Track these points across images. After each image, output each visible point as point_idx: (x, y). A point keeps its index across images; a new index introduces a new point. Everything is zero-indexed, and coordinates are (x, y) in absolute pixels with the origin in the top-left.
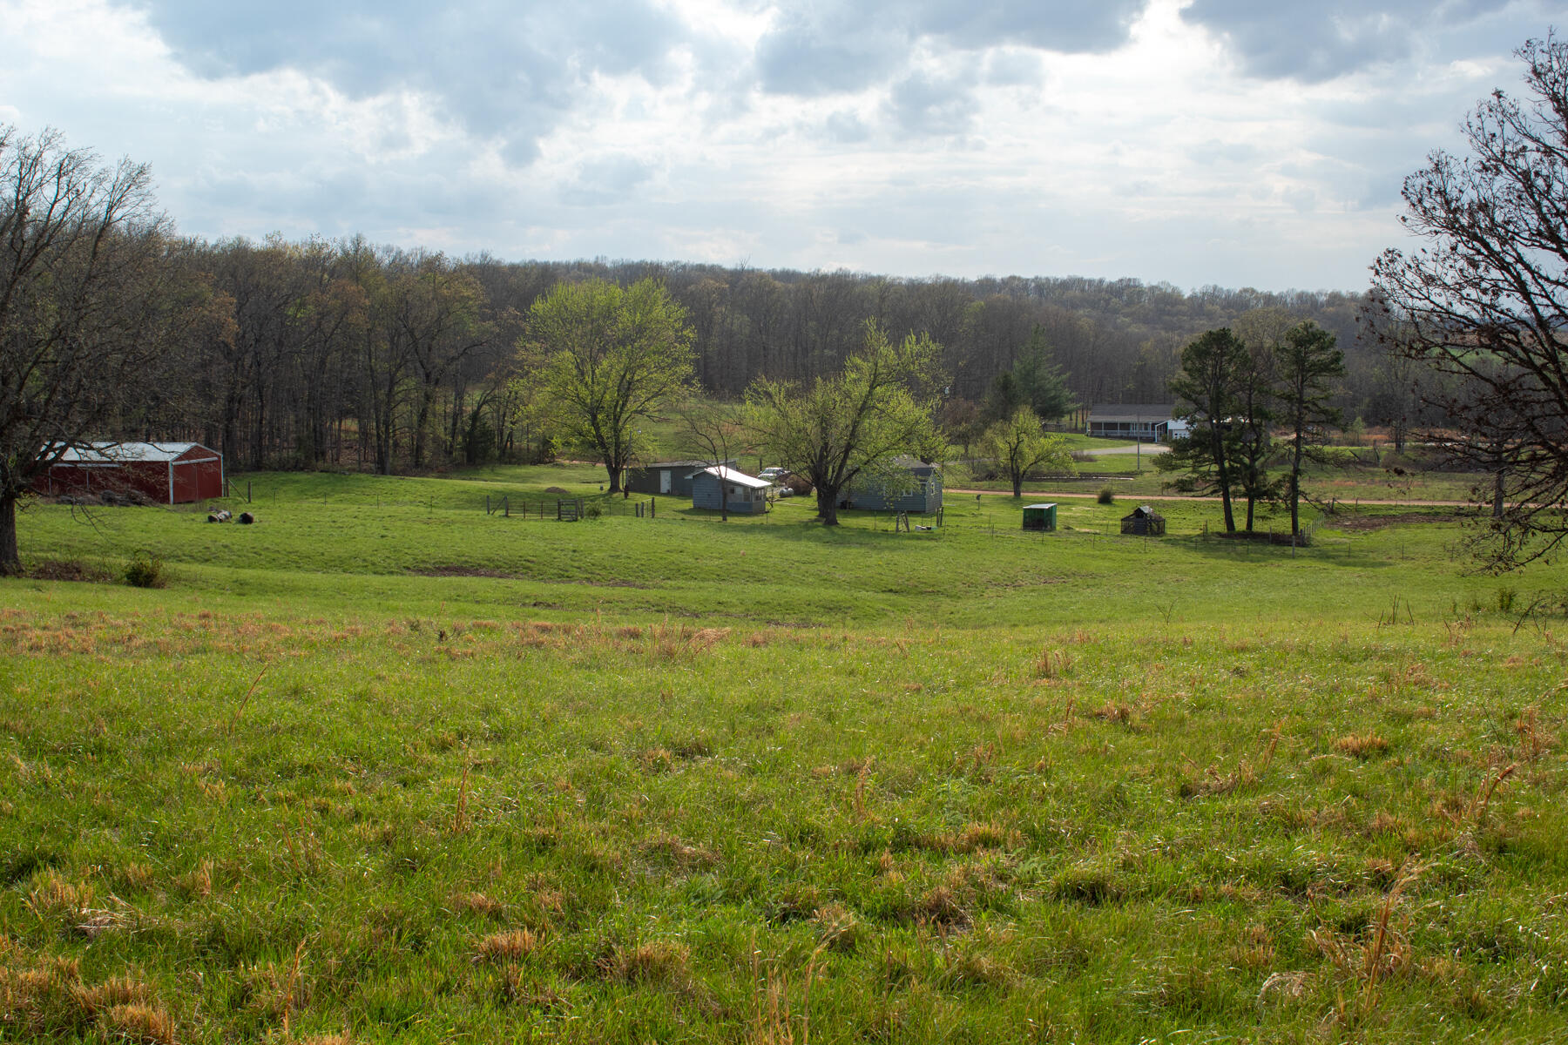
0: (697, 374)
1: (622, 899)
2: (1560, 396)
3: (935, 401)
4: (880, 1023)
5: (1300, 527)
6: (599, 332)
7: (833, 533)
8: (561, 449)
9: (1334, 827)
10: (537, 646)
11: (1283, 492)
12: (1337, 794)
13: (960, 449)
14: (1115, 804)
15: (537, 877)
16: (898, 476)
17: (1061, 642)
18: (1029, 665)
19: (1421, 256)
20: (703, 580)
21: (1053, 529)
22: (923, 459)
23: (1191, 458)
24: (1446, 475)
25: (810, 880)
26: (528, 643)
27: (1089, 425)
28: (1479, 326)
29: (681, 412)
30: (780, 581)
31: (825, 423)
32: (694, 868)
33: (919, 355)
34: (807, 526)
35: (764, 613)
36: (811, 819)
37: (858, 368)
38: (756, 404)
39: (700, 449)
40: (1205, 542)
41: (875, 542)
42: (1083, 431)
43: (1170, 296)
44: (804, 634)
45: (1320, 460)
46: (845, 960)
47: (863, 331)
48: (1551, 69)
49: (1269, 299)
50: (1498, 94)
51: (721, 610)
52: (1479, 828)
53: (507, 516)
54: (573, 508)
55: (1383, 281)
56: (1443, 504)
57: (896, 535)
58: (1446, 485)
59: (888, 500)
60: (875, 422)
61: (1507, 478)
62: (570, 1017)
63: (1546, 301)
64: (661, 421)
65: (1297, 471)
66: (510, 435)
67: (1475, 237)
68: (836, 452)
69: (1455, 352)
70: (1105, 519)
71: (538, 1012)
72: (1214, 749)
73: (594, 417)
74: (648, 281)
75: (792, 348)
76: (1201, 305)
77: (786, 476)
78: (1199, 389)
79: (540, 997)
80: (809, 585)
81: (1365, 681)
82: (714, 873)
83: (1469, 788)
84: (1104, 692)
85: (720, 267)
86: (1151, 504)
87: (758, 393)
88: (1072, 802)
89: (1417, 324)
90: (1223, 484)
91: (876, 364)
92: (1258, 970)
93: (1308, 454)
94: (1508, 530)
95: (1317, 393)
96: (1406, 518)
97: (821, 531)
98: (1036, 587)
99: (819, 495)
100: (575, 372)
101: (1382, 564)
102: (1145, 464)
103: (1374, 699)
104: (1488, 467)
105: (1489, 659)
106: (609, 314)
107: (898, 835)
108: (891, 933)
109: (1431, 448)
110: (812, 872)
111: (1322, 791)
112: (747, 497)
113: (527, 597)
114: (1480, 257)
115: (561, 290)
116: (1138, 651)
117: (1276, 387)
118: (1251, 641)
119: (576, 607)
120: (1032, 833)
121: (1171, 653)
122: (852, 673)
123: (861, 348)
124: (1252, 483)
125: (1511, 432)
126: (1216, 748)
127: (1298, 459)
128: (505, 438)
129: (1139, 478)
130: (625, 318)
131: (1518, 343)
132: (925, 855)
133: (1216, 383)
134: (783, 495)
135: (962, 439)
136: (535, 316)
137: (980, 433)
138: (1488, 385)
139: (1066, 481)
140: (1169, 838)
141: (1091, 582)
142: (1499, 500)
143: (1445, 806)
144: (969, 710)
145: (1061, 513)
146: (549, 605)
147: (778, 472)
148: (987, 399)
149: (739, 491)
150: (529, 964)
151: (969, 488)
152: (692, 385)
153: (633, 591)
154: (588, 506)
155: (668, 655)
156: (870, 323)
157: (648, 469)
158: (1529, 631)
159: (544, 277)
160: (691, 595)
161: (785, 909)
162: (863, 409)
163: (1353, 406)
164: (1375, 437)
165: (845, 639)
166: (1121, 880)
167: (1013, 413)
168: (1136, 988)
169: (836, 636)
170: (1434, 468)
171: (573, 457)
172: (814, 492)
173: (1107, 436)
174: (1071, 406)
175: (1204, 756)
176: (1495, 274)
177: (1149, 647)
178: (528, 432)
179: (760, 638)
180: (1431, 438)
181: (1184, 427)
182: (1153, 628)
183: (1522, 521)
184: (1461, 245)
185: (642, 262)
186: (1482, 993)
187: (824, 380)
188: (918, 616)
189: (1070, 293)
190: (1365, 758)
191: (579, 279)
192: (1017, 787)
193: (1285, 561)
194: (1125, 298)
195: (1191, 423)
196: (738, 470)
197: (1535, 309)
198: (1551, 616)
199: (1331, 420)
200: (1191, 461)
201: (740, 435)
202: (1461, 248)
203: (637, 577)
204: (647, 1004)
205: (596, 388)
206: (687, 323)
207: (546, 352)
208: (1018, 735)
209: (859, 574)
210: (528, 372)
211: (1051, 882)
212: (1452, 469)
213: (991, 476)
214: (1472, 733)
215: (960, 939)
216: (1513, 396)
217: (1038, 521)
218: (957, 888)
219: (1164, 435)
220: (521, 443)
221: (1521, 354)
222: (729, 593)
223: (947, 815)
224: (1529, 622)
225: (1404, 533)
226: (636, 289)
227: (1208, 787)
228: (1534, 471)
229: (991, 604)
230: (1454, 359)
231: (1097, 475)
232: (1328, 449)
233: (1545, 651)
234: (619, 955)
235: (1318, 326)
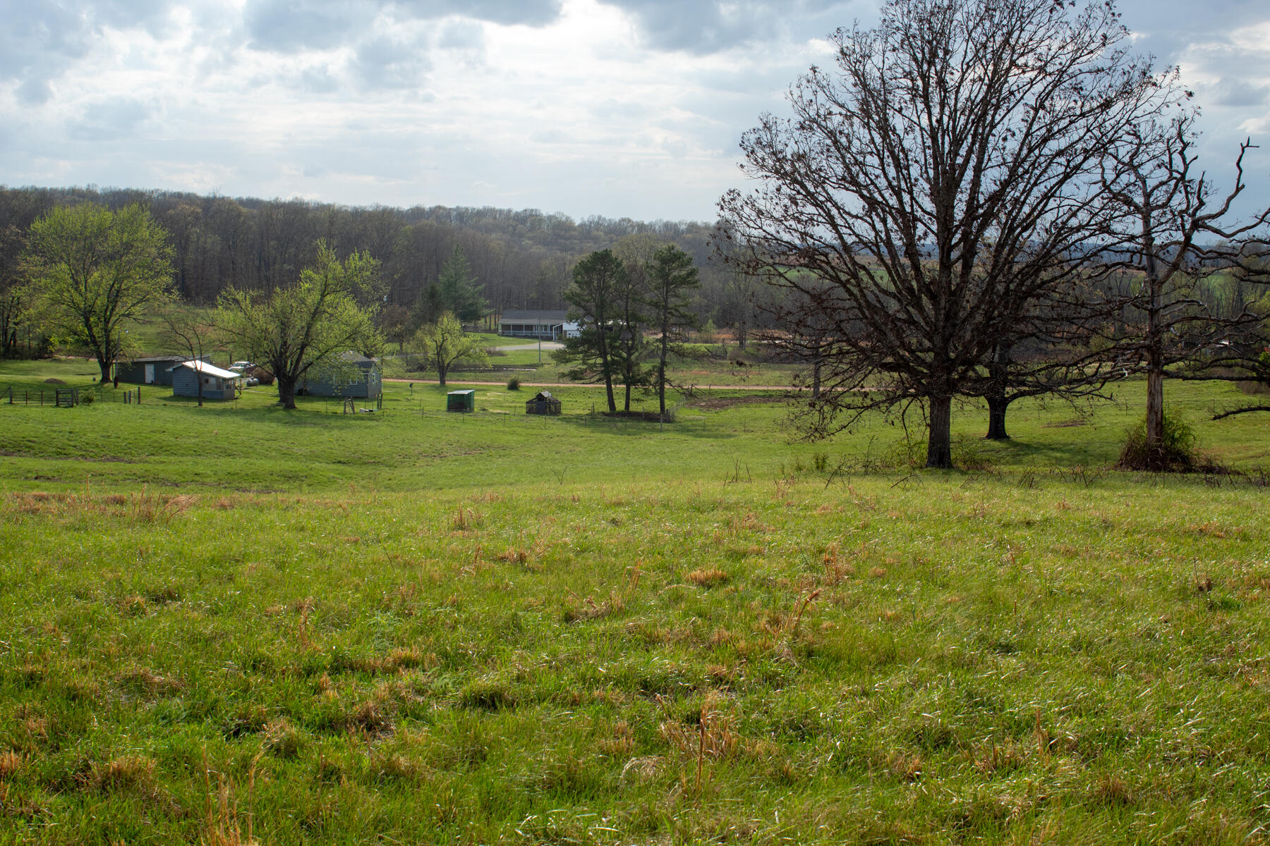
0: (176, 284)
1: (99, 722)
2: (860, 304)
3: (375, 307)
4: (316, 814)
5: (666, 408)
6: (91, 248)
7: (292, 415)
8: (58, 346)
9: (684, 642)
10: (33, 513)
11: (653, 380)
12: (686, 615)
13: (396, 346)
14: (513, 630)
15: (25, 707)
16: (345, 369)
17: (475, 501)
18: (447, 521)
19: (755, 195)
20: (182, 455)
21: (472, 410)
22: (366, 355)
23: (581, 353)
24: (777, 366)
25: (261, 700)
26: (25, 510)
27: (500, 327)
28: (799, 249)
29: (162, 315)
30: (247, 455)
31: (284, 326)
32: (163, 694)
33: (362, 269)
34: (270, 409)
35: (232, 481)
36: (263, 650)
37: (310, 279)
38: (227, 309)
39: (179, 346)
40: (593, 420)
41: (327, 422)
42: (496, 331)
43: (564, 223)
44: (264, 498)
45: (681, 354)
46: (289, 764)
47: (315, 250)
48: (854, 52)
49: (641, 227)
50: (814, 69)
51: (198, 480)
52: (794, 639)
53: (11, 403)
54: (70, 396)
55: (727, 214)
56: (775, 388)
57: (344, 416)
58: (778, 373)
59: (337, 388)
60: (326, 324)
61: (823, 368)
62: (50, 824)
63: (849, 231)
64: (145, 323)
65: (664, 363)
66: (14, 335)
67: (795, 181)
68: (293, 348)
69: (782, 270)
70: (512, 402)
71: (23, 821)
72: (592, 583)
73: (87, 320)
74: (135, 206)
75: (257, 263)
76: (588, 231)
77: (252, 369)
78: (587, 298)
79: (24, 809)
80: (271, 458)
81: (713, 528)
82: (180, 697)
83: (786, 608)
84: (507, 540)
85: (195, 195)
86: (550, 390)
87: (228, 300)
88: (478, 628)
89: (753, 248)
90: (606, 374)
91: (326, 277)
92: (621, 756)
93: (672, 349)
94: (822, 408)
95: (679, 302)
96: (747, 399)
97: (281, 414)
98: (458, 458)
99: (280, 385)
100: (71, 281)
101: (729, 436)
102: (545, 358)
103: (718, 541)
104: (806, 359)
105: (806, 508)
106: (101, 232)
107: (336, 660)
108: (327, 740)
109: (765, 345)
110: (263, 693)
111: (674, 614)
112: (219, 386)
113: (29, 472)
114: (801, 197)
115: (57, 211)
116: (536, 507)
117: (647, 297)
118: (624, 497)
119: (73, 479)
120: (445, 655)
121: (562, 508)
122: (302, 529)
123: (313, 263)
124: (628, 373)
125: (824, 332)
126: (594, 581)
127: (664, 354)
128: (9, 337)
129: (540, 369)
130: (115, 238)
131: (828, 263)
132: (358, 675)
133: (600, 293)
134: (249, 385)
135: (398, 338)
136: (35, 233)
137: (412, 333)
138: (806, 295)
139: (482, 372)
140: (554, 655)
141: (502, 452)
142: (816, 385)
143: (769, 622)
144: (397, 557)
145: (478, 398)
146: (48, 479)
147: (245, 365)
148: (417, 306)
149: (212, 381)
150: (14, 780)
151: (403, 378)
152: (171, 293)
153: (122, 465)
154: (82, 394)
155: (148, 519)
156: (321, 243)
157: (134, 363)
158: (838, 484)
159: (42, 201)
160: (171, 467)
161: (239, 725)
162: (316, 314)
163: (707, 311)
164: (724, 336)
165: (298, 501)
166: (517, 689)
167: (438, 317)
168: (524, 774)
169: (291, 500)
170: (768, 360)
171: (69, 353)
172: (276, 381)
173: (514, 336)
174: (486, 311)
175: (584, 589)
176: (810, 209)
177: (545, 504)
178: (29, 332)
179: (227, 503)
180: (764, 337)
181: (576, 328)
182: (550, 489)
183: (833, 402)
184: (784, 187)
185: (128, 189)
186: (790, 766)
187: (282, 289)
188: (362, 483)
189: (484, 221)
190: (709, 587)
191: (73, 203)
192: (434, 618)
193: (655, 435)
194: (528, 224)
195: (581, 325)
196: (211, 363)
197: (841, 237)
198: (854, 474)
199: (690, 323)
200: (581, 356)
201: (212, 334)
202: (785, 189)
203: (125, 454)
204: (118, 809)
205: (89, 295)
206: (168, 241)
207: (45, 263)
208: (436, 576)
209: (314, 448)
210: (28, 282)
211: (460, 694)
212: (782, 361)
213: (421, 368)
214: (791, 565)
215: (384, 743)
216: (825, 304)
217: (460, 404)
218: (383, 702)
219: (560, 335)
220: (24, 341)
221: (831, 272)
222: (204, 465)
223: (376, 642)
224: (837, 479)
225: (745, 411)
226: (124, 213)
227: (586, 613)
228: (841, 362)
229: (422, 472)
230: (781, 275)
231: (507, 367)
232: (686, 345)
233: (848, 502)
234: (95, 770)
235: (679, 248)
